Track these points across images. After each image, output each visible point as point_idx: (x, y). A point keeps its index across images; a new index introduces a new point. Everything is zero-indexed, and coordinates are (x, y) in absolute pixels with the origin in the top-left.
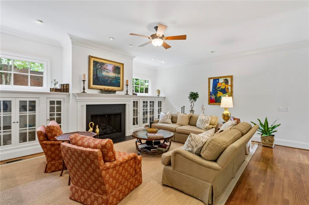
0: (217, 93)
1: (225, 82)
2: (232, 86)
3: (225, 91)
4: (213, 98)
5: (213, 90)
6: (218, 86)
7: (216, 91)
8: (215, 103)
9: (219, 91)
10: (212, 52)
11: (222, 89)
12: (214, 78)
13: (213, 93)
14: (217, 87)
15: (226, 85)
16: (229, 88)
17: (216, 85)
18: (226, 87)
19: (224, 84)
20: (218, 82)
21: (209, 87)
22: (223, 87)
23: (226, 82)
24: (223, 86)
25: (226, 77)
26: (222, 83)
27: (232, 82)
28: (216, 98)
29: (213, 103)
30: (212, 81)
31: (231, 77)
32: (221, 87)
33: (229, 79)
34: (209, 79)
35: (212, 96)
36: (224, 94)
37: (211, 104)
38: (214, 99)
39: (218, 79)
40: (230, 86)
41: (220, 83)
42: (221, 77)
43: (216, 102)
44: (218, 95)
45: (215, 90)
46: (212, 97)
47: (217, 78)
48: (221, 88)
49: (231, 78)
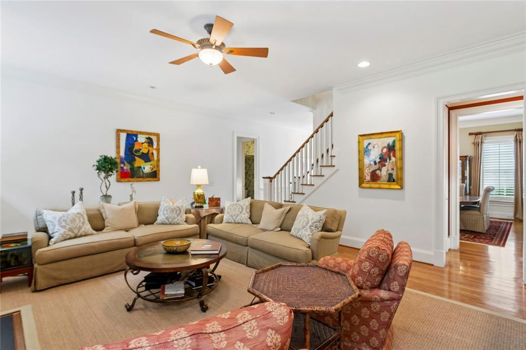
0: (135, 160)
1: (148, 142)
2: (158, 150)
3: (148, 157)
4: (127, 170)
5: (126, 153)
6: (136, 147)
7: (133, 155)
8: (131, 179)
9: (137, 156)
10: (153, 87)
11: (143, 153)
12: (128, 131)
13: (125, 159)
14: (134, 149)
15: (150, 148)
16: (154, 154)
17: (133, 145)
18: (149, 151)
19: (146, 145)
20: (137, 140)
21: (118, 147)
22: (145, 151)
23: (150, 142)
24: (145, 148)
25: (150, 134)
26: (143, 143)
27: (158, 145)
28: (132, 169)
29: (126, 179)
30: (123, 136)
31: (158, 135)
32: (141, 149)
33: (154, 138)
34: (119, 131)
35: (125, 165)
36: (146, 162)
37: (122, 180)
38: (129, 171)
39: (136, 136)
40: (156, 149)
41: (139, 143)
42: (142, 133)
43: (132, 177)
44: (136, 165)
45: (129, 153)
46: (125, 168)
47: (134, 133)
48: (141, 151)
49: (157, 138)
